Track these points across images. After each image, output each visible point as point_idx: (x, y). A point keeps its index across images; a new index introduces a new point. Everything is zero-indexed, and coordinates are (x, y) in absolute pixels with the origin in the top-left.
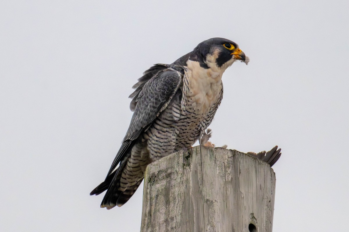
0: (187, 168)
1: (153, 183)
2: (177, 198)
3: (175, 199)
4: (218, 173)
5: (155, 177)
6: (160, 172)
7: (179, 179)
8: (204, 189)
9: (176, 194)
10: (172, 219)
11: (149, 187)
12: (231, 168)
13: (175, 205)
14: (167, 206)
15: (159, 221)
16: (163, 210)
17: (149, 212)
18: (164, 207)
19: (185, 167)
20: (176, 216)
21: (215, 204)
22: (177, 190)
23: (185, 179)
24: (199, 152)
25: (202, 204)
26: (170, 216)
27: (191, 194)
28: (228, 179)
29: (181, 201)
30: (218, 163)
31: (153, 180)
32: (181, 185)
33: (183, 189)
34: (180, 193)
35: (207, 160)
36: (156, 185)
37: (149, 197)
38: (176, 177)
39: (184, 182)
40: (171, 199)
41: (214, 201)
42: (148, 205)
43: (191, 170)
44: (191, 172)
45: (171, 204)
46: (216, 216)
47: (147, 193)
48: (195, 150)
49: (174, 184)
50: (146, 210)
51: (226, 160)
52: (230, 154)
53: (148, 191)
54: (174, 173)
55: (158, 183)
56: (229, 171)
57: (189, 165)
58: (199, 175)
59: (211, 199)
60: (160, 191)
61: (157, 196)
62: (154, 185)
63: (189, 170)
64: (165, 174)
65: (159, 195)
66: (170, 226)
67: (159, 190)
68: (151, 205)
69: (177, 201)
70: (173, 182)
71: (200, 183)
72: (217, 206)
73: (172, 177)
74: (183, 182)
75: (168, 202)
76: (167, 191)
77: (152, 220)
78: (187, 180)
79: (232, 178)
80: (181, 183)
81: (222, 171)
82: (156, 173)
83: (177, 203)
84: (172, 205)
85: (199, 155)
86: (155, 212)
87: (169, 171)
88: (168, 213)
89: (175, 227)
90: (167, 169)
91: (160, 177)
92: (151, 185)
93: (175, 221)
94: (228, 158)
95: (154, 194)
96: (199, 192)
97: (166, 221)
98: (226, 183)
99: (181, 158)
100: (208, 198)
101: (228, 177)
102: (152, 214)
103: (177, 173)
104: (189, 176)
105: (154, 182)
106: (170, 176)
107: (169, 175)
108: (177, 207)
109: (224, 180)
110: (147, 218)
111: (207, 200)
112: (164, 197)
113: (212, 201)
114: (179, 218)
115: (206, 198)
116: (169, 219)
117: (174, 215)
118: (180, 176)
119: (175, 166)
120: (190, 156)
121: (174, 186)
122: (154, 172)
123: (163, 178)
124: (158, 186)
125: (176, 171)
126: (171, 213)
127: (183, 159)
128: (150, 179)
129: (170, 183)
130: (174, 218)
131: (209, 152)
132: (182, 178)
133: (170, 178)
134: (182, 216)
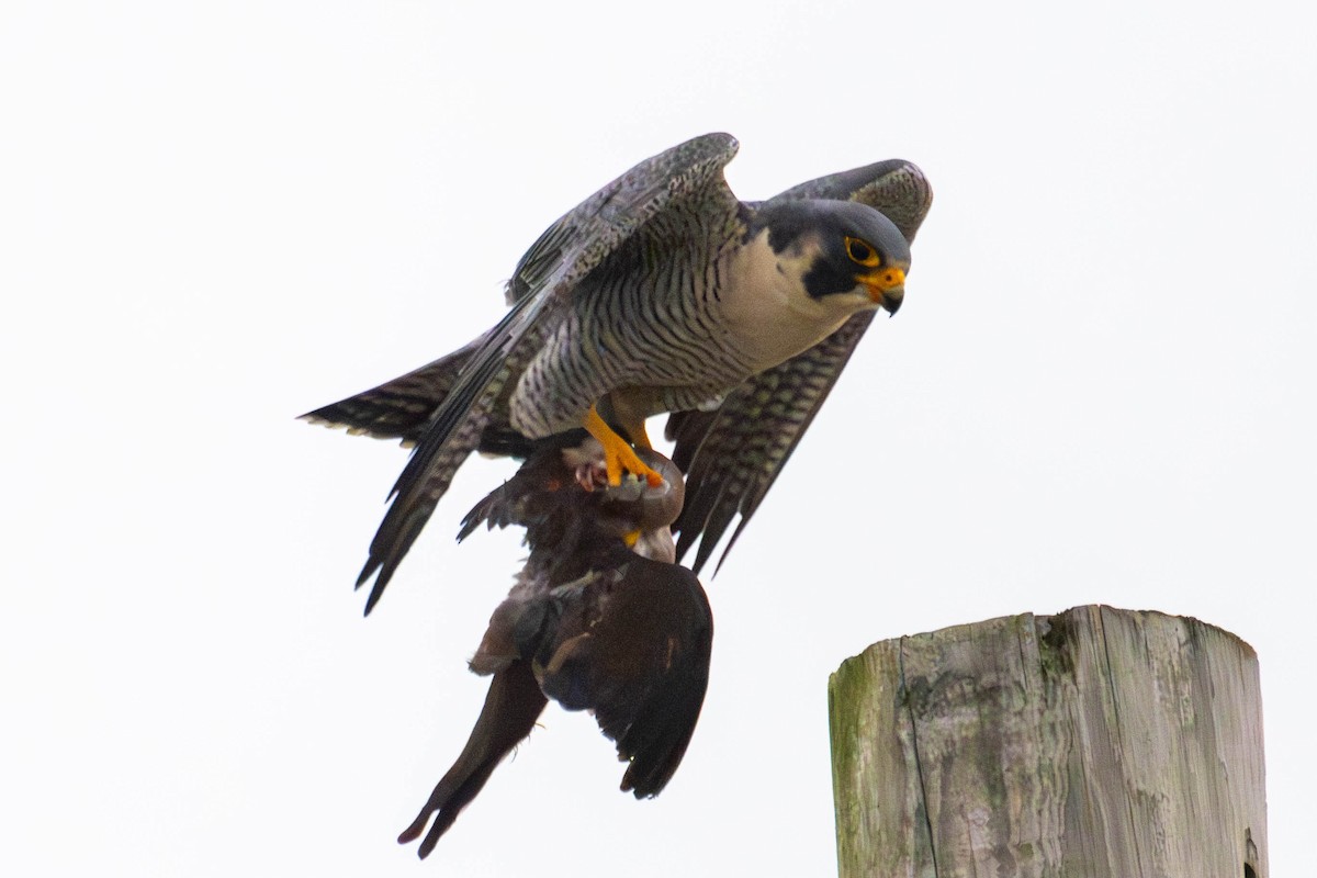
0: (1066, 679)
1: (922, 711)
2: (1035, 780)
3: (1025, 780)
4: (1157, 700)
5: (930, 691)
6: (950, 679)
7: (1037, 716)
8: (1128, 755)
9: (1031, 766)
10: (1025, 849)
11: (903, 720)
12: (1190, 682)
13: (1029, 802)
14: (998, 802)
15: (968, 847)
16: (979, 811)
17: (918, 812)
18: (982, 802)
19: (1051, 673)
20: (1040, 844)
21: (1163, 805)
22: (1032, 752)
23: (1060, 714)
24: (1099, 626)
25: (1128, 809)
26: (1015, 839)
27: (1088, 771)
28: (1186, 719)
29: (1055, 792)
30: (1156, 665)
31: (921, 702)
32: (1048, 737)
33: (1057, 753)
34: (1046, 762)
35: (1125, 655)
36: (936, 719)
37: (910, 756)
38: (1018, 703)
39: (1058, 728)
40: (1009, 778)
41: (1159, 798)
42: (911, 785)
43: (1081, 687)
44: (1081, 696)
45: (1011, 794)
46: (1169, 847)
47: (900, 743)
48: (1084, 618)
49: (1014, 729)
50: (904, 804)
51: (1176, 655)
52: (1182, 634)
53: (904, 735)
54: (1008, 688)
55: (944, 715)
56: (1187, 689)
57: (1067, 666)
58: (1105, 706)
59: (1150, 793)
60: (959, 744)
61: (947, 761)
62: (925, 717)
63: (1075, 690)
64: (971, 687)
65: (956, 760)
66: (1018, 872)
67: (953, 743)
68: (924, 787)
69: (1038, 790)
70: (1011, 723)
71: (1110, 736)
72: (1169, 812)
73: (1003, 700)
74: (1053, 726)
75: (996, 788)
76: (989, 749)
77: (935, 838)
78: (1071, 726)
79: (1196, 715)
80: (1047, 729)
81: (1169, 692)
82: (931, 680)
83: (1037, 795)
84: (1015, 801)
85: (1099, 636)
86: (945, 818)
87: (988, 679)
88: (1001, 823)
90: (979, 672)
91: (950, 695)
92: (911, 718)
93: (1037, 857)
94: (1180, 646)
95: (933, 753)
96: (1112, 765)
97: (1000, 853)
98: (1183, 732)
99: (1029, 640)
100: (1142, 787)
101: (1185, 710)
102: (934, 819)
103: (1023, 691)
104: (1077, 710)
105: (923, 707)
106: (991, 697)
107: (988, 695)
108: (1040, 811)
109: (1178, 724)
110: (911, 833)
111: (1140, 793)
112: (978, 766)
113: (1153, 797)
114: (1054, 854)
115: (1134, 788)
116: (1009, 846)
117: (1030, 837)
118: (1036, 703)
119: (1013, 669)
120: (1069, 640)
121: (1019, 734)
122: (919, 674)
123: (964, 700)
124: (942, 723)
125: (1018, 684)
126: (1015, 828)
127: (1036, 643)
128: (907, 694)
129: (996, 724)
130: (1035, 849)
131: (1126, 626)
132: (1047, 713)
133: (996, 703)
134: (1066, 848)
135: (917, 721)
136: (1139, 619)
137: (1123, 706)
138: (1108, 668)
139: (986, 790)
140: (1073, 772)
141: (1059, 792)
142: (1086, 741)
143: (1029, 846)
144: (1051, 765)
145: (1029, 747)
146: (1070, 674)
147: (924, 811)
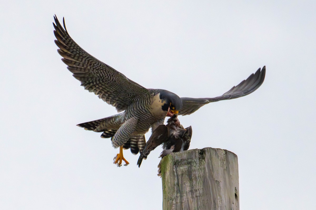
0: (203, 160)
2: (198, 178)
3: (196, 178)
4: (220, 164)
5: (179, 162)
6: (183, 160)
7: (198, 167)
8: (214, 174)
9: (197, 176)
10: (196, 191)
11: (174, 167)
12: (225, 161)
13: (197, 182)
14: (191, 182)
15: (186, 190)
16: (188, 184)
17: (177, 184)
18: (188, 182)
19: (201, 159)
20: (199, 189)
23: (202, 167)
24: (209, 151)
25: (214, 183)
26: (194, 189)
27: (207, 176)
30: (219, 158)
31: (178, 164)
32: (200, 171)
33: (202, 173)
34: (200, 175)
35: (214, 156)
36: (180, 167)
37: (176, 174)
38: (195, 165)
39: (202, 169)
40: (193, 178)
41: (220, 182)
42: (176, 179)
43: (206, 162)
44: (206, 164)
45: (193, 181)
46: (222, 191)
47: (174, 172)
48: (207, 150)
49: (194, 169)
50: (174, 182)
51: (223, 156)
52: (224, 152)
53: (175, 170)
54: (193, 162)
55: (182, 167)
56: (225, 162)
57: (204, 158)
58: (210, 165)
59: (218, 181)
60: (184, 172)
61: (182, 175)
63: (205, 162)
64: (186, 162)
65: (184, 174)
66: (195, 195)
68: (178, 179)
69: (198, 180)
70: (193, 168)
71: (211, 171)
72: (222, 185)
73: (192, 164)
75: (191, 179)
76: (189, 173)
77: (180, 189)
78: (204, 168)
79: (226, 167)
80: (200, 169)
81: (222, 163)
82: (179, 160)
85: (209, 153)
86: (182, 185)
87: (190, 160)
88: (192, 186)
89: (199, 196)
90: (188, 159)
91: (183, 163)
92: (176, 167)
93: (198, 192)
95: (180, 173)
96: (211, 176)
97: (191, 191)
98: (224, 170)
100: (217, 180)
101: (225, 166)
102: (180, 185)
104: (205, 166)
106: (190, 164)
107: (189, 163)
108: (199, 184)
109: (223, 168)
110: (176, 187)
111: (216, 180)
112: (188, 176)
113: (219, 181)
114: (201, 191)
115: (215, 180)
116: (193, 190)
117: (197, 188)
118: (198, 165)
119: (194, 158)
120: (204, 153)
121: (195, 170)
122: (177, 159)
123: (185, 164)
124: (182, 168)
125: (195, 161)
126: (194, 187)
127: (198, 153)
128: (175, 163)
129: (191, 168)
130: (198, 190)
131: (214, 151)
132: (200, 167)
133: (191, 165)
134: (203, 190)
135: (177, 167)
136: (216, 150)
137: (213, 165)
138: (211, 158)
139: (189, 180)
140: (204, 177)
141: (202, 180)
142: (207, 171)
143: (197, 190)
144: (201, 176)
145: (197, 172)
146: (204, 160)
147: (178, 184)
